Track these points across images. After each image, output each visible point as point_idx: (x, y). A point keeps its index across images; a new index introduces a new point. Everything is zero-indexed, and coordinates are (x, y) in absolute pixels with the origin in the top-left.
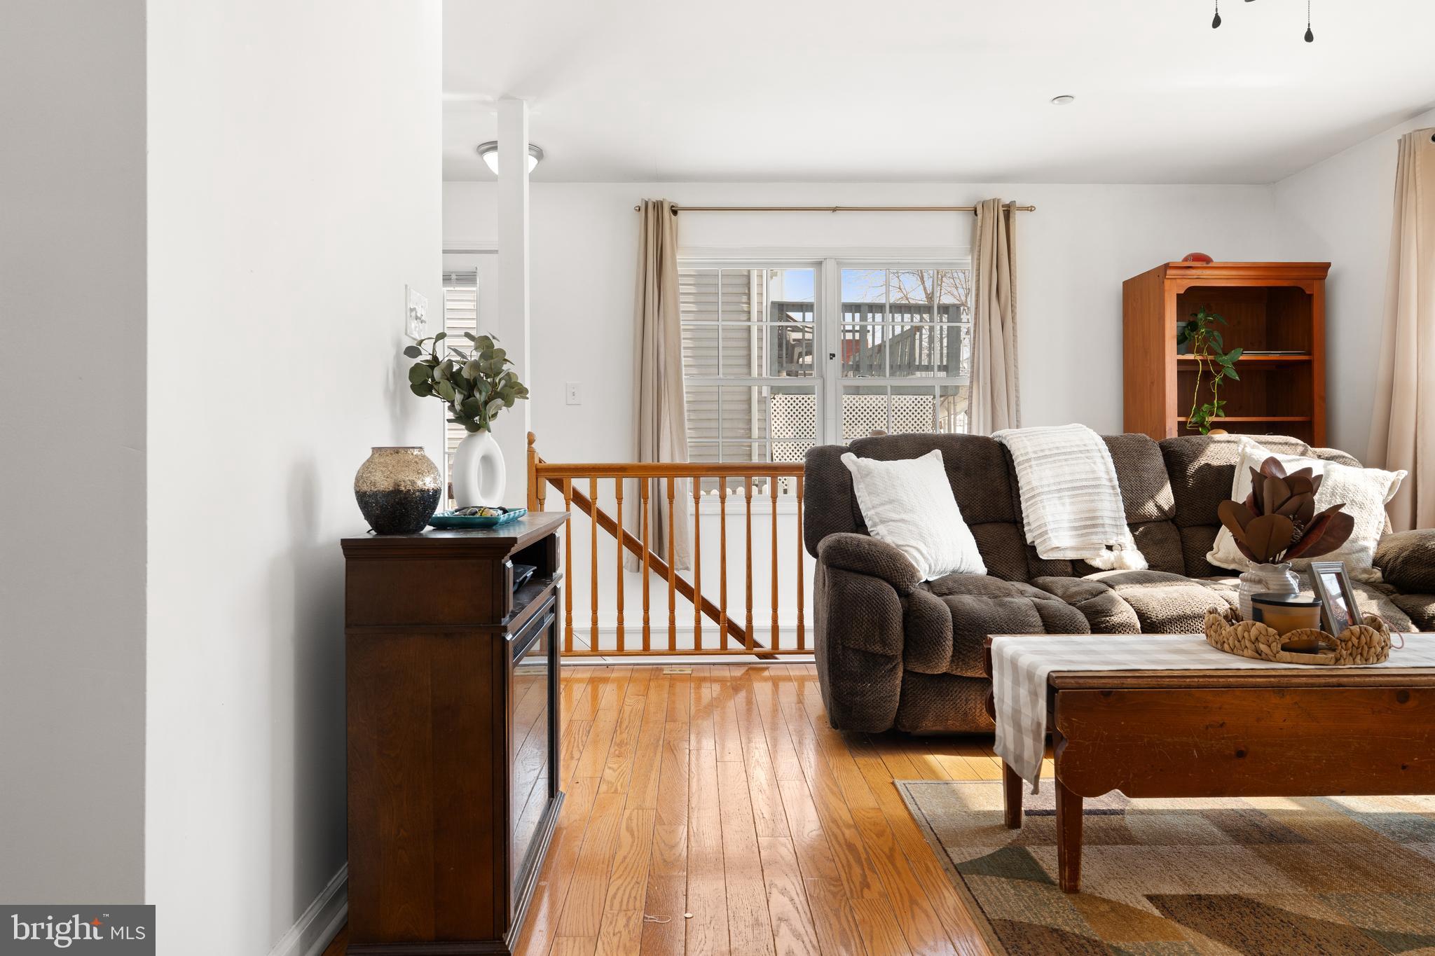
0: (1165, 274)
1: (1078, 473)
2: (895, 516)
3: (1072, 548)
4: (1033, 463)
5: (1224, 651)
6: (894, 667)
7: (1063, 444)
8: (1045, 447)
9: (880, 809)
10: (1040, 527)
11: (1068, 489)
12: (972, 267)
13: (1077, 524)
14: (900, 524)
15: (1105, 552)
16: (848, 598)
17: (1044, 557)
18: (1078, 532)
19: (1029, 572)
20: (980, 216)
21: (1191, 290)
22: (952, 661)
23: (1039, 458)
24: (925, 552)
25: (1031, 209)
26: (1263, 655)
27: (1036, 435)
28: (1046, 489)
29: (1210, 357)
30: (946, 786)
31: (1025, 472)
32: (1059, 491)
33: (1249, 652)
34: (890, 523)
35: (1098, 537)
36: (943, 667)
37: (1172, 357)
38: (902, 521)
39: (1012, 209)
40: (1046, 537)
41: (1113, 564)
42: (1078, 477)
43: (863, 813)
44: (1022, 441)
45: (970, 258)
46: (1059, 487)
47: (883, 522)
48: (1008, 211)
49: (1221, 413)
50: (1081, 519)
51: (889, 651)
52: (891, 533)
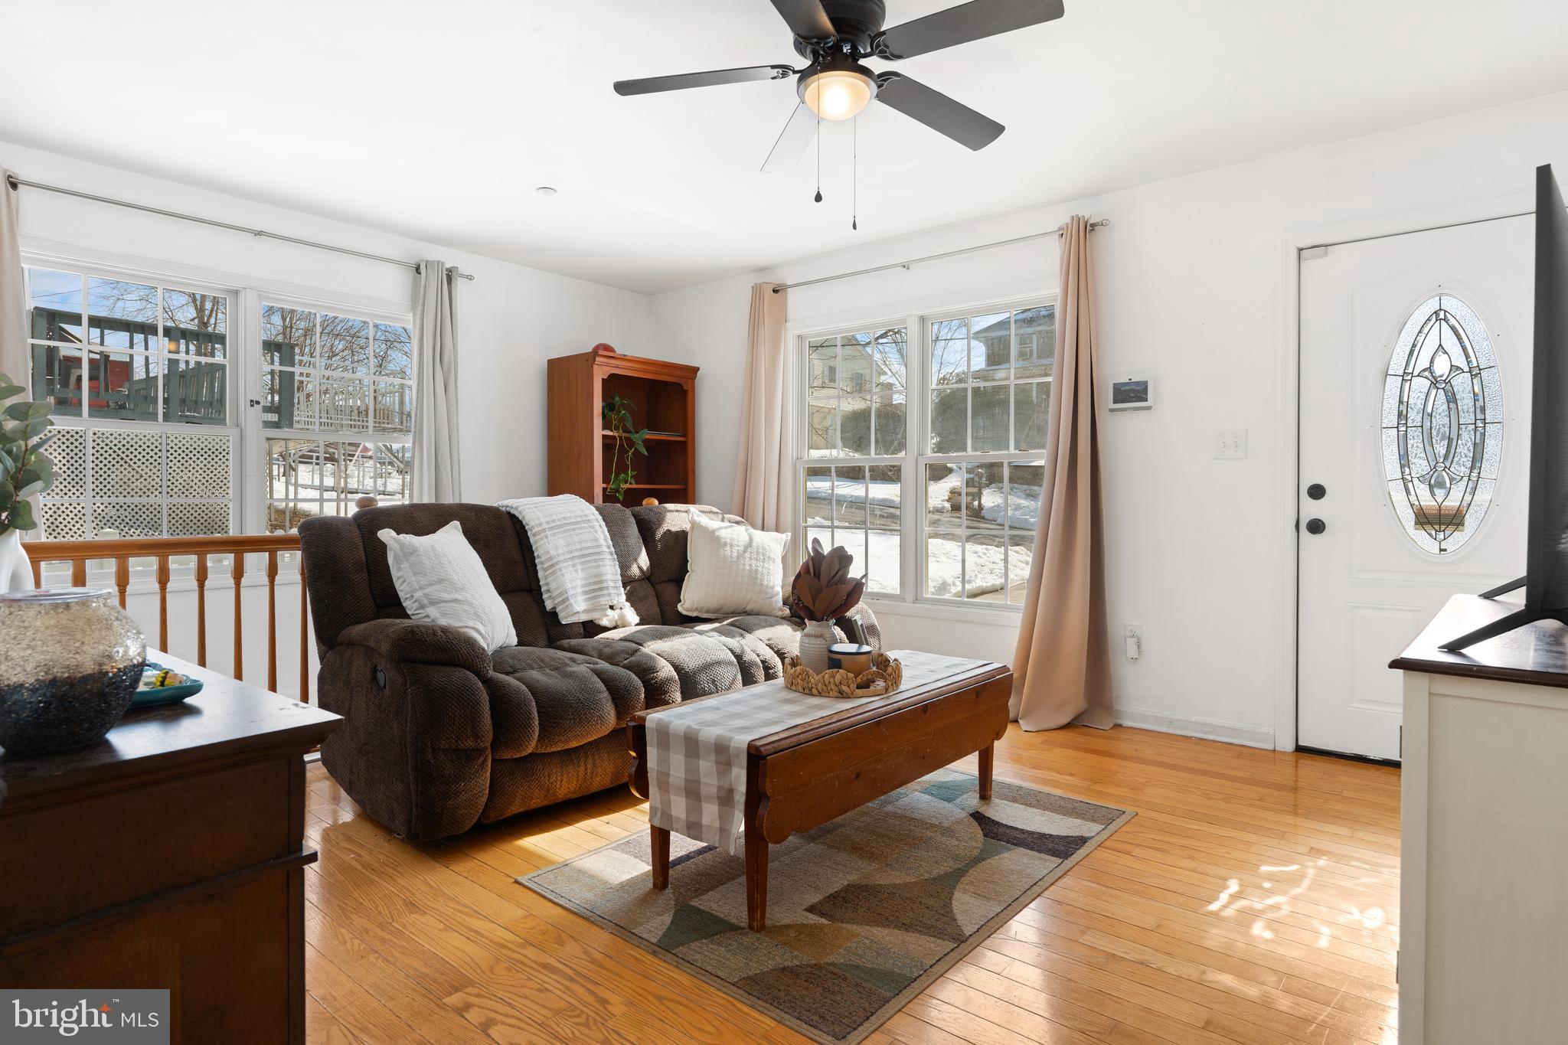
0: (595, 360)
1: (585, 541)
2: (447, 596)
3: (585, 611)
4: (548, 533)
5: (813, 695)
6: (485, 759)
7: (569, 515)
8: (555, 517)
9: (531, 914)
10: (561, 594)
11: (580, 557)
12: (414, 326)
13: (587, 589)
14: (454, 605)
15: (609, 612)
16: (436, 695)
17: (563, 623)
18: (588, 596)
19: (549, 637)
20: (423, 275)
21: (612, 376)
22: (539, 740)
23: (551, 528)
24: (483, 631)
25: (470, 278)
26: (844, 694)
27: (544, 505)
28: (562, 558)
29: (624, 435)
30: (567, 868)
31: (542, 542)
32: (572, 559)
33: (835, 694)
34: (443, 604)
35: (605, 599)
36: (531, 747)
37: (598, 432)
38: (456, 601)
39: (454, 274)
40: (567, 603)
41: (616, 622)
42: (585, 545)
43: (521, 925)
44: (533, 511)
45: (411, 315)
46: (571, 555)
47: (433, 603)
48: (450, 276)
49: (633, 482)
50: (590, 584)
51: (481, 744)
52: (443, 614)
